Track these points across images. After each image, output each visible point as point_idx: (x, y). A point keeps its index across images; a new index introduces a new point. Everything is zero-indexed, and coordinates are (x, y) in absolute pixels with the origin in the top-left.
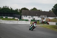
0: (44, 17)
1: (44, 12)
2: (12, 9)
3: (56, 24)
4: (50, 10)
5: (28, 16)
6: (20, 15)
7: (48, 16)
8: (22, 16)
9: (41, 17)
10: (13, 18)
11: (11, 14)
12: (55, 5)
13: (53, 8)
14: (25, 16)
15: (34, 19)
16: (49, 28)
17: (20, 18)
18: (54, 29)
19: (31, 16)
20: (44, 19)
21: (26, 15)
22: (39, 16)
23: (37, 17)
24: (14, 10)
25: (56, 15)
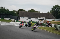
0: (42, 19)
1: (43, 13)
2: (8, 10)
3: (55, 26)
4: (49, 12)
5: (25, 18)
6: (16, 16)
7: (46, 18)
8: (19, 17)
9: (39, 19)
10: (9, 20)
11: (8, 15)
12: (54, 7)
13: (52, 9)
14: (22, 18)
15: (32, 21)
16: (47, 30)
17: (17, 20)
18: (52, 31)
19: (28, 18)
20: (42, 21)
21: (23, 16)
22: (37, 17)
23: (35, 18)
24: (10, 12)
25: (55, 17)
